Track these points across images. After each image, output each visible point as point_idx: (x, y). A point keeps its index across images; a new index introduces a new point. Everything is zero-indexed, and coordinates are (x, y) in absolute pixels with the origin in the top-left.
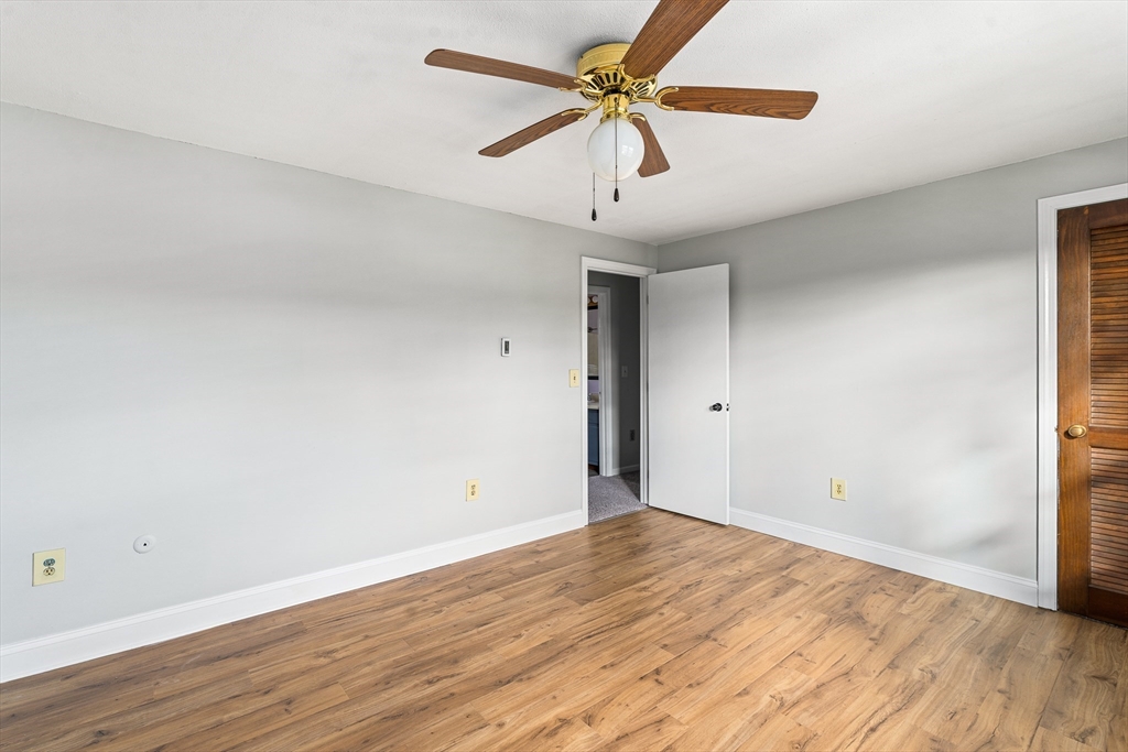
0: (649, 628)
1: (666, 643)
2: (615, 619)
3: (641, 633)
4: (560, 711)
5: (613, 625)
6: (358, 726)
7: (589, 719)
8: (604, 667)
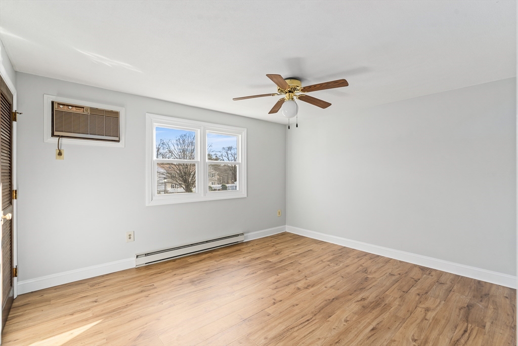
0: (275, 326)
1: (268, 317)
2: (295, 334)
3: (280, 323)
4: (309, 291)
5: (296, 329)
6: (370, 286)
7: (299, 289)
8: (297, 305)
